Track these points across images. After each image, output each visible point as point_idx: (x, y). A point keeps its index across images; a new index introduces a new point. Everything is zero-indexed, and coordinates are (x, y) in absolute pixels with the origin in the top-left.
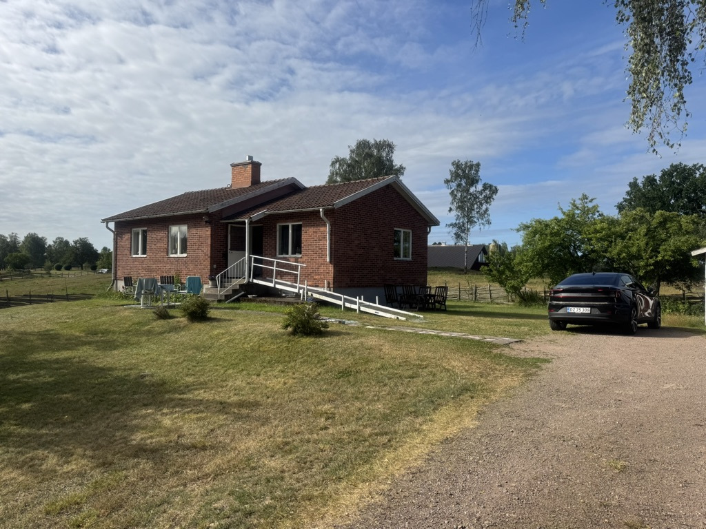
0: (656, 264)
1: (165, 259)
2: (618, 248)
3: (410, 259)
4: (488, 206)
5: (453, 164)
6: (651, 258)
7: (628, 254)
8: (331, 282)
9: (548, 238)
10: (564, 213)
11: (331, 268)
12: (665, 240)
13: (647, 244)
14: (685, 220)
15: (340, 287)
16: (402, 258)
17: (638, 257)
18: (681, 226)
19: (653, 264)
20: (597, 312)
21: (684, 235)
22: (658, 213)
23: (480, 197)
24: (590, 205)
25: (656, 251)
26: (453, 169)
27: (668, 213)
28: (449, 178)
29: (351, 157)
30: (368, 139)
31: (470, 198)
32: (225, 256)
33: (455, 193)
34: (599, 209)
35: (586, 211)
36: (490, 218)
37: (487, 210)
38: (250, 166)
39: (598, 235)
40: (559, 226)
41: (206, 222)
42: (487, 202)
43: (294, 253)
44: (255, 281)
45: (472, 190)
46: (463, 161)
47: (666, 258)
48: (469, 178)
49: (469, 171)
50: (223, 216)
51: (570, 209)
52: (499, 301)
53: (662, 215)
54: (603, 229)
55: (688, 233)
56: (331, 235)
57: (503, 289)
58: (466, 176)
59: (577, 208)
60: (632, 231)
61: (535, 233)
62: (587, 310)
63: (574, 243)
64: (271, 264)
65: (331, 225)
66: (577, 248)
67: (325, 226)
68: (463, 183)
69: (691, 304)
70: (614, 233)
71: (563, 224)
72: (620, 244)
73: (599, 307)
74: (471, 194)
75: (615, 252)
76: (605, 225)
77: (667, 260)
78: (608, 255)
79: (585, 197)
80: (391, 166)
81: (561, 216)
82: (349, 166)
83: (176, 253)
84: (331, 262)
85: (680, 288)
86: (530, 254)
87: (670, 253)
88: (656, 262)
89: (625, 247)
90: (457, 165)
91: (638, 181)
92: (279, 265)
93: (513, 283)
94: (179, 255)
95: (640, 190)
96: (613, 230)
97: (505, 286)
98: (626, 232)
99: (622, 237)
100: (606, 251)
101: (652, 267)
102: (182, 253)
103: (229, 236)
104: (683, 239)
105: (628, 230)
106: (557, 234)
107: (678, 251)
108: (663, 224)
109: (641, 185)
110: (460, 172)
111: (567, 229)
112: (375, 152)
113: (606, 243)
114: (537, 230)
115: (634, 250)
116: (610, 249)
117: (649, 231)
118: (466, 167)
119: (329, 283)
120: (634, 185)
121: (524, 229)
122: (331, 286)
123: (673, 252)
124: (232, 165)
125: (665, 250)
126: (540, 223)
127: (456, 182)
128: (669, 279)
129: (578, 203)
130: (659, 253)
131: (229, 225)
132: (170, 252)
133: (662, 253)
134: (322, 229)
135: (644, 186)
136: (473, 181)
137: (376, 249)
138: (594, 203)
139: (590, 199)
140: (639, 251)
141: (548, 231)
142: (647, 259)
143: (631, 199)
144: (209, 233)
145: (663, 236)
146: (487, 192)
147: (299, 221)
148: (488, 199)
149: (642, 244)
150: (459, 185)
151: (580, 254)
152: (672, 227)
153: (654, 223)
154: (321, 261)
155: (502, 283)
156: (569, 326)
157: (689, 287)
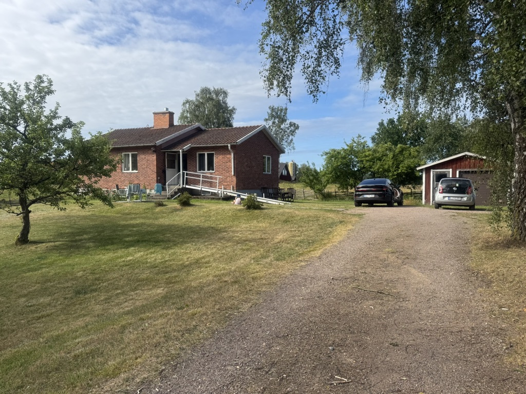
0: (398, 174)
1: (120, 174)
2: (378, 166)
3: (270, 173)
4: (293, 137)
5: (270, 108)
6: (395, 171)
7: (383, 169)
8: (235, 186)
9: (340, 160)
10: (348, 146)
11: (234, 179)
12: (402, 161)
13: (393, 163)
14: (412, 149)
15: (239, 189)
16: (267, 173)
17: (388, 171)
18: (411, 153)
19: (397, 175)
20: (377, 196)
21: (412, 158)
22: (399, 145)
23: (288, 131)
24: (362, 141)
25: (398, 167)
26: (270, 112)
27: (404, 146)
28: (267, 118)
29: (196, 99)
30: (209, 87)
31: (281, 132)
32: (164, 172)
33: (272, 128)
34: (367, 143)
35: (359, 144)
36: (295, 145)
37: (292, 140)
38: (168, 115)
39: (367, 158)
40: (345, 153)
41: (153, 151)
42: (292, 135)
43: (208, 170)
44: (187, 187)
45: (282, 126)
46: (276, 106)
47: (403, 171)
48: (280, 118)
49: (280, 113)
50: (162, 148)
51: (351, 143)
52: (309, 198)
53: (401, 147)
54: (369, 155)
55: (414, 157)
56: (234, 160)
57: (312, 191)
58: (279, 117)
59: (355, 142)
60: (385, 156)
61: (332, 157)
62: (373, 196)
63: (353, 163)
64: (199, 176)
65: (234, 155)
66: (354, 166)
67: (230, 154)
68: (276, 121)
69: (415, 197)
70: (375, 158)
71: (348, 152)
72: (379, 163)
73: (378, 194)
74: (281, 129)
75: (376, 168)
76: (371, 153)
77: (403, 172)
78: (372, 170)
79: (360, 136)
80: (227, 108)
81: (346, 147)
82: (196, 106)
83: (128, 169)
84: (234, 175)
85: (410, 188)
86: (330, 170)
87: (405, 168)
88: (398, 173)
89: (381, 165)
90: (273, 109)
91: (384, 122)
92: (204, 177)
93: (318, 187)
94: (131, 171)
95: (385, 128)
96: (375, 155)
97: (314, 189)
98: (382, 157)
99: (380, 159)
100: (371, 168)
101: (396, 176)
102: (133, 170)
103: (166, 159)
104: (412, 161)
105: (383, 156)
106: (344, 158)
107: (409, 167)
108: (401, 152)
109: (386, 125)
110: (274, 113)
111: (349, 155)
112: (214, 96)
113: (371, 163)
114: (333, 156)
115: (386, 167)
116: (373, 166)
117: (394, 156)
118: (278, 110)
119: (233, 187)
120: (381, 124)
121: (325, 155)
122: (235, 188)
123: (407, 168)
124: (154, 113)
125: (403, 167)
126: (335, 151)
127: (272, 121)
128: (403, 183)
129: (356, 139)
130: (399, 168)
131: (166, 153)
132: (123, 169)
133: (401, 168)
134: (228, 156)
135: (388, 125)
136: (283, 120)
137: (255, 168)
138: (365, 139)
139: (362, 137)
140: (389, 167)
141: (340, 156)
142: (393, 172)
143: (380, 134)
144: (155, 158)
145: (402, 159)
146: (292, 128)
147: (212, 151)
148: (293, 132)
149: (391, 163)
150: (274, 123)
151: (356, 169)
152: (406, 153)
153: (397, 151)
154: (228, 174)
155: (312, 187)
156: (363, 204)
157: (414, 188)
